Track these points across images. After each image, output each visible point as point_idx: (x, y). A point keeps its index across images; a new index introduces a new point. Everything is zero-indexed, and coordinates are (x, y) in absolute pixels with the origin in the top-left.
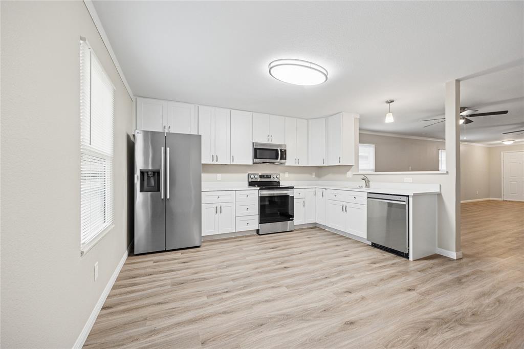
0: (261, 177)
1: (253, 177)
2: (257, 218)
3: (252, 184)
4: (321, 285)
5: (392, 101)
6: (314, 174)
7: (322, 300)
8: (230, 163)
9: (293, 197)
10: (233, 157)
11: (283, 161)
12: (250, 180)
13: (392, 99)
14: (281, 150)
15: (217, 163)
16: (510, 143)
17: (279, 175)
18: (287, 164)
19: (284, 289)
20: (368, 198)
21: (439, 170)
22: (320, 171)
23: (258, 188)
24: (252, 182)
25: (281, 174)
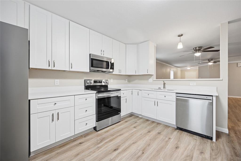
0: (95, 82)
1: (89, 82)
2: (94, 117)
3: (88, 88)
5: (182, 35)
6: (127, 80)
8: (68, 70)
9: (120, 96)
10: (71, 64)
11: (111, 70)
12: (87, 85)
13: (182, 33)
14: (111, 62)
15: (53, 69)
16: (189, 68)
17: (108, 80)
18: (114, 73)
20: (177, 96)
21: (170, 79)
22: (130, 78)
23: (95, 92)
24: (87, 86)
25: (109, 80)
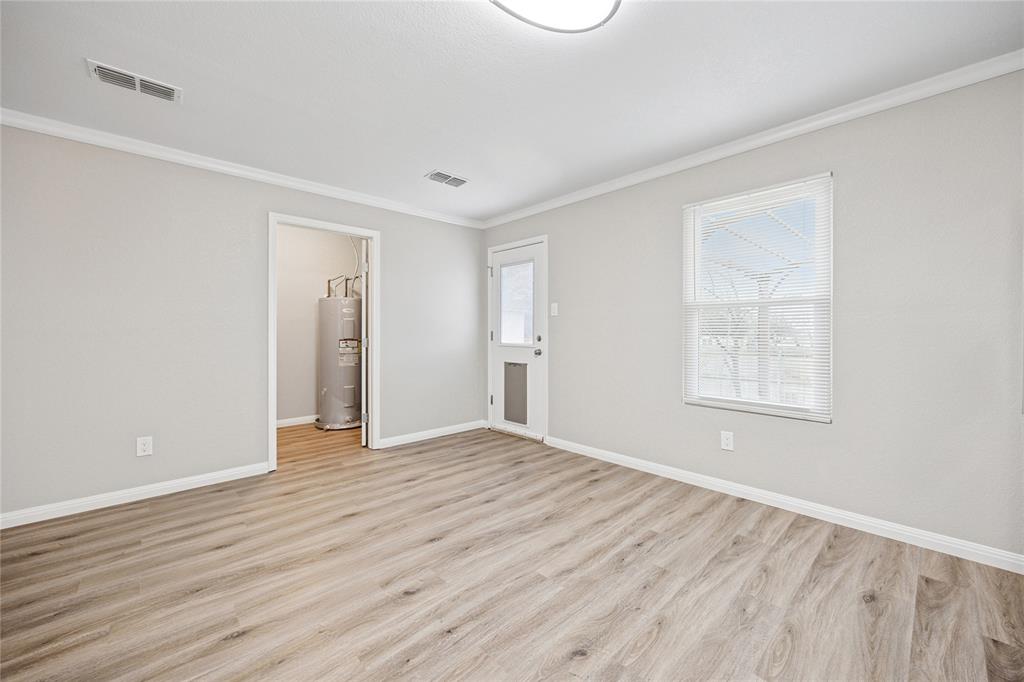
4: (467, 600)
7: (471, 564)
19: (545, 570)
